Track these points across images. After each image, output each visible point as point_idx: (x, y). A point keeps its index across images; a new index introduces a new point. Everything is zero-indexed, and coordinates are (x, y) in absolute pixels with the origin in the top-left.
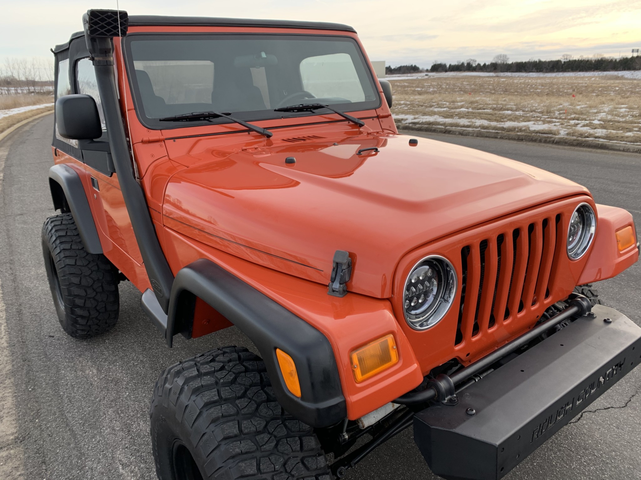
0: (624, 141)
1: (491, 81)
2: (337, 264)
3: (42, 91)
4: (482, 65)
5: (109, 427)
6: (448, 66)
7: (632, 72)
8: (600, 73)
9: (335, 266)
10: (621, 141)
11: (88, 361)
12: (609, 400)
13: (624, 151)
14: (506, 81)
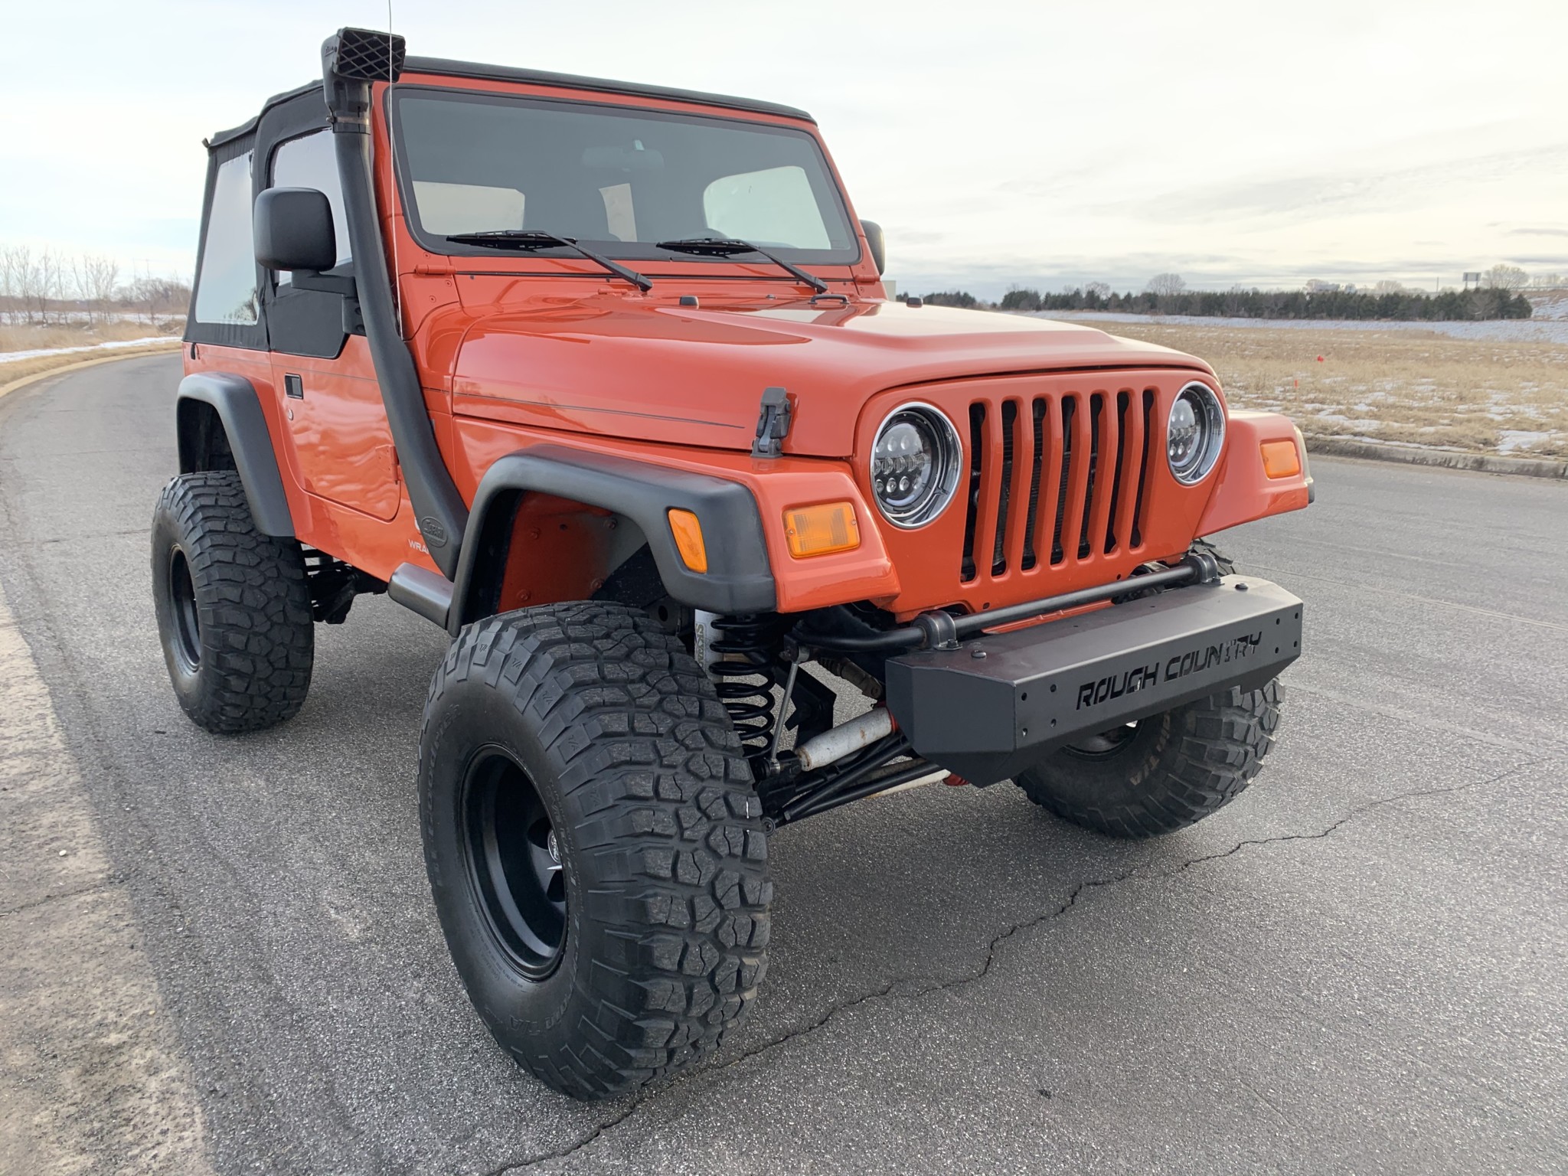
0: (1414, 442)
1: (1143, 332)
2: (768, 407)
3: (62, 321)
4: (1122, 296)
5: (303, 859)
6: (1042, 297)
7: (1466, 324)
8: (1393, 323)
9: (763, 411)
10: (1408, 442)
11: (245, 769)
12: (1295, 828)
13: (1414, 462)
14: (1176, 333)
